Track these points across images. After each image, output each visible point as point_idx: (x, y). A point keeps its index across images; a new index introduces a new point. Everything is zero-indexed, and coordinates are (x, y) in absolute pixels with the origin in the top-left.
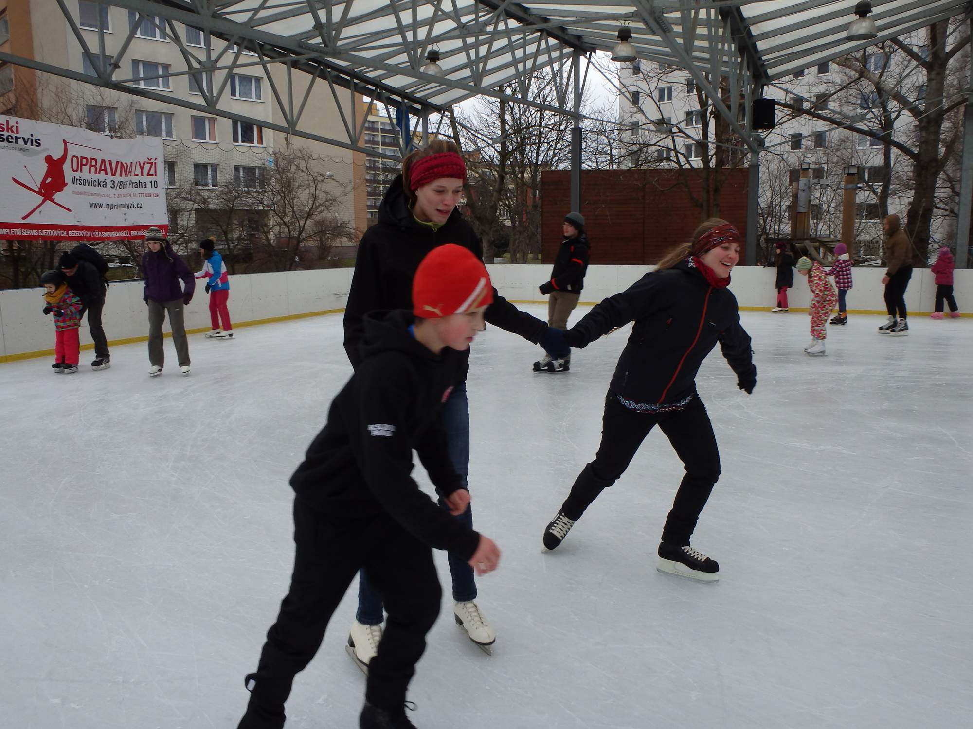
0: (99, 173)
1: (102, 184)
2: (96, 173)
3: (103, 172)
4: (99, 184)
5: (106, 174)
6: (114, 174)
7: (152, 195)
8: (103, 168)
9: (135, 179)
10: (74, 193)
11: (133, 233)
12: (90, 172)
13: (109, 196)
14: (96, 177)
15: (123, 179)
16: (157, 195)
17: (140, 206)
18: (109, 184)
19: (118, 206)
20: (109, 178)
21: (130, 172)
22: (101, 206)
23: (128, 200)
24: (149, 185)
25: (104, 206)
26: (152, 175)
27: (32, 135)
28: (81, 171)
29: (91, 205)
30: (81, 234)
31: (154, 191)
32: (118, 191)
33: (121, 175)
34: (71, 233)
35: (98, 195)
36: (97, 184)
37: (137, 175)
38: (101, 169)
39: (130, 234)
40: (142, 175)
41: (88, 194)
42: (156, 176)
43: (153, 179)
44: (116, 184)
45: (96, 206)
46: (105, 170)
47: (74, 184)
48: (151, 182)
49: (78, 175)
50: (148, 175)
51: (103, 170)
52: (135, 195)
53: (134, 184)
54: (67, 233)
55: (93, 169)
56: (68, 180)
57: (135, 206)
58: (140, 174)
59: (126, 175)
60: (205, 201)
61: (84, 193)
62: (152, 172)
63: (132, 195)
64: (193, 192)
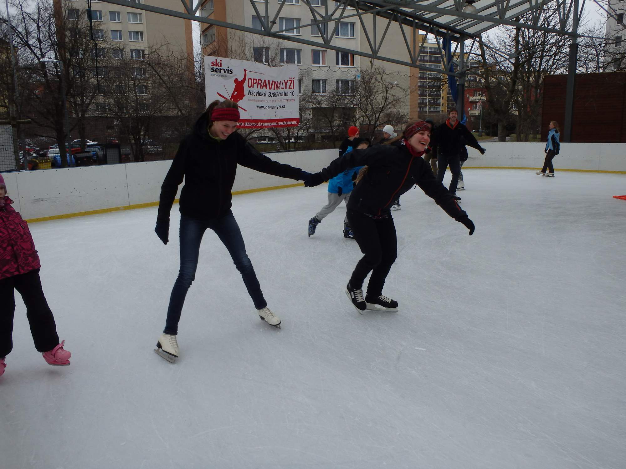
0: (263, 88)
1: (264, 94)
2: (261, 88)
3: (264, 87)
5: (266, 88)
6: (270, 88)
7: (291, 100)
8: (265, 85)
9: (282, 91)
10: (249, 100)
11: (280, 123)
12: (258, 88)
13: (267, 102)
14: (260, 90)
15: (276, 91)
16: (294, 100)
17: (284, 107)
18: (268, 94)
19: (272, 108)
20: (268, 90)
21: (280, 87)
22: (263, 107)
23: (278, 104)
24: (289, 94)
25: (265, 107)
26: (292, 88)
27: (228, 67)
28: (253, 87)
29: (257, 107)
30: (251, 124)
31: (292, 97)
32: (273, 98)
33: (274, 89)
34: (246, 124)
35: (262, 101)
36: (261, 94)
37: (283, 88)
38: (263, 86)
39: (278, 124)
40: (286, 88)
41: (256, 101)
42: (293, 88)
43: (292, 90)
44: (271, 94)
45: (260, 107)
46: (266, 86)
47: (249, 95)
48: (291, 92)
49: (251, 89)
50: (289, 88)
52: (281, 100)
53: (281, 94)
54: (244, 124)
55: (259, 86)
56: (246, 93)
57: (282, 107)
58: (285, 88)
59: (277, 89)
60: (319, 103)
61: (254, 100)
62: (292, 86)
63: (280, 101)
64: (312, 97)
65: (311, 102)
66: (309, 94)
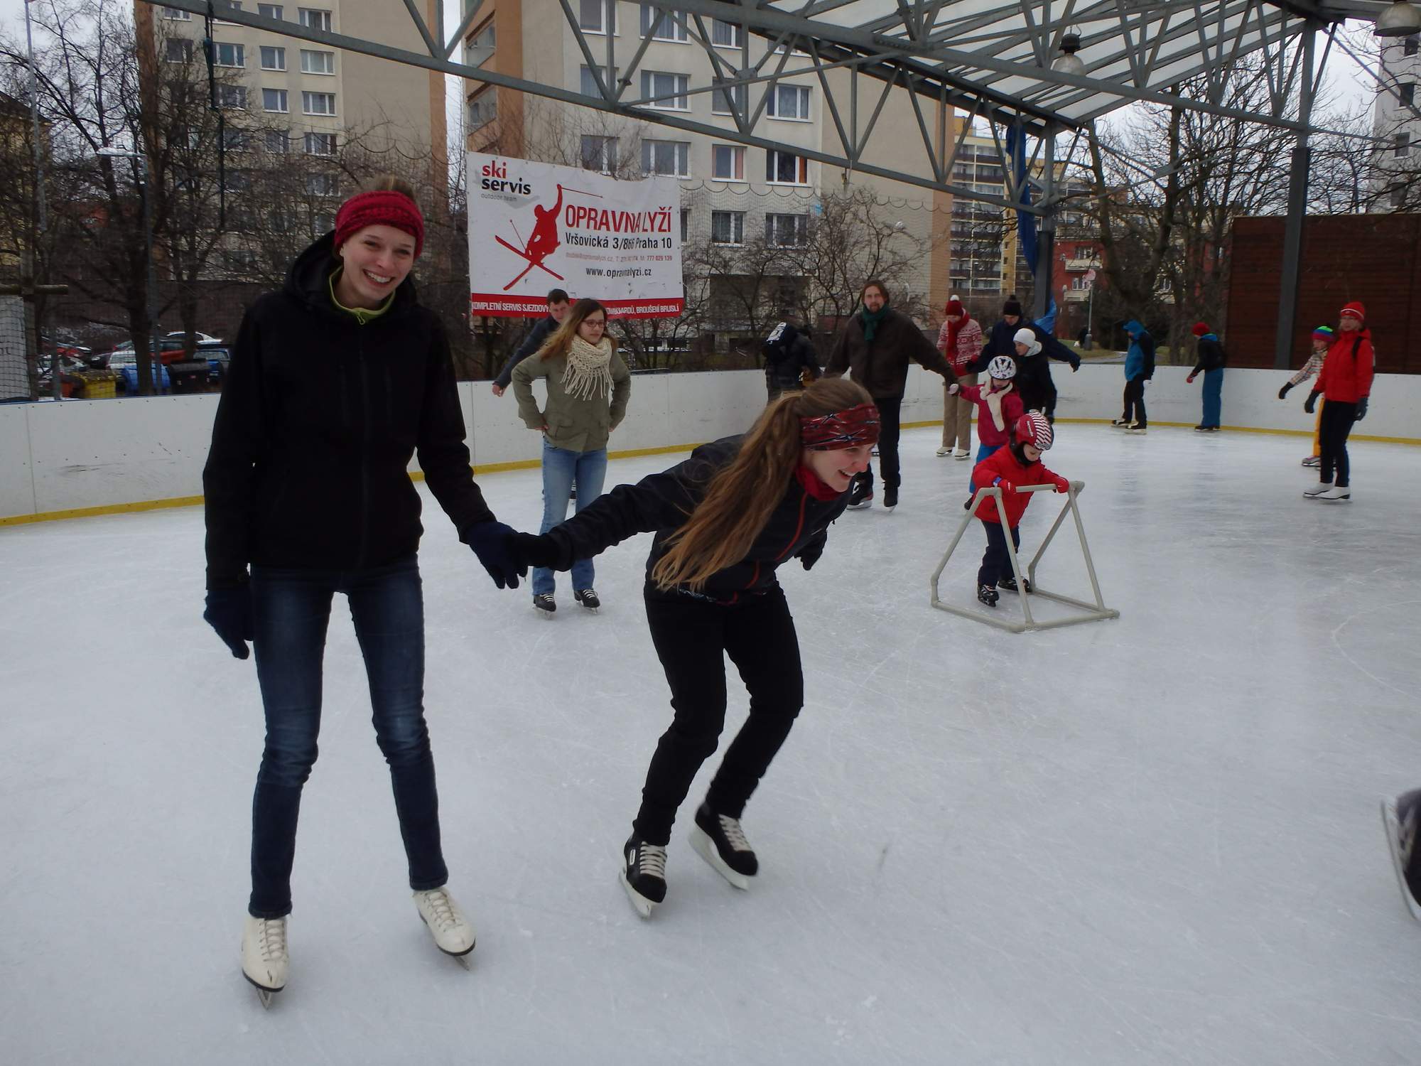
0: (599, 229)
1: (602, 243)
2: (595, 228)
3: (604, 227)
4: (599, 243)
5: (608, 229)
6: (617, 229)
7: (664, 258)
8: (604, 221)
9: (643, 236)
10: (568, 255)
11: (640, 310)
12: (588, 227)
13: (610, 259)
14: (594, 234)
15: (629, 235)
16: (670, 258)
17: (648, 272)
18: (611, 243)
19: (622, 273)
20: (612, 234)
21: (638, 226)
22: (600, 272)
23: (634, 265)
24: (660, 243)
25: (605, 272)
26: (665, 231)
27: (521, 179)
28: (578, 226)
29: (588, 272)
31: (666, 251)
32: (622, 252)
33: (626, 230)
35: (598, 258)
36: (595, 242)
37: (646, 230)
38: (602, 223)
39: (635, 310)
40: (652, 230)
41: (586, 257)
42: (669, 230)
43: (666, 235)
44: (619, 243)
45: (594, 273)
46: (607, 224)
48: (663, 240)
49: (573, 230)
50: (660, 230)
51: (604, 224)
52: (642, 258)
53: (642, 244)
55: (592, 223)
56: (561, 237)
57: (643, 272)
58: (649, 229)
59: (632, 231)
60: (726, 264)
61: (580, 256)
62: (665, 226)
63: (639, 258)
64: (711, 252)
65: (707, 263)
66: (704, 245)
